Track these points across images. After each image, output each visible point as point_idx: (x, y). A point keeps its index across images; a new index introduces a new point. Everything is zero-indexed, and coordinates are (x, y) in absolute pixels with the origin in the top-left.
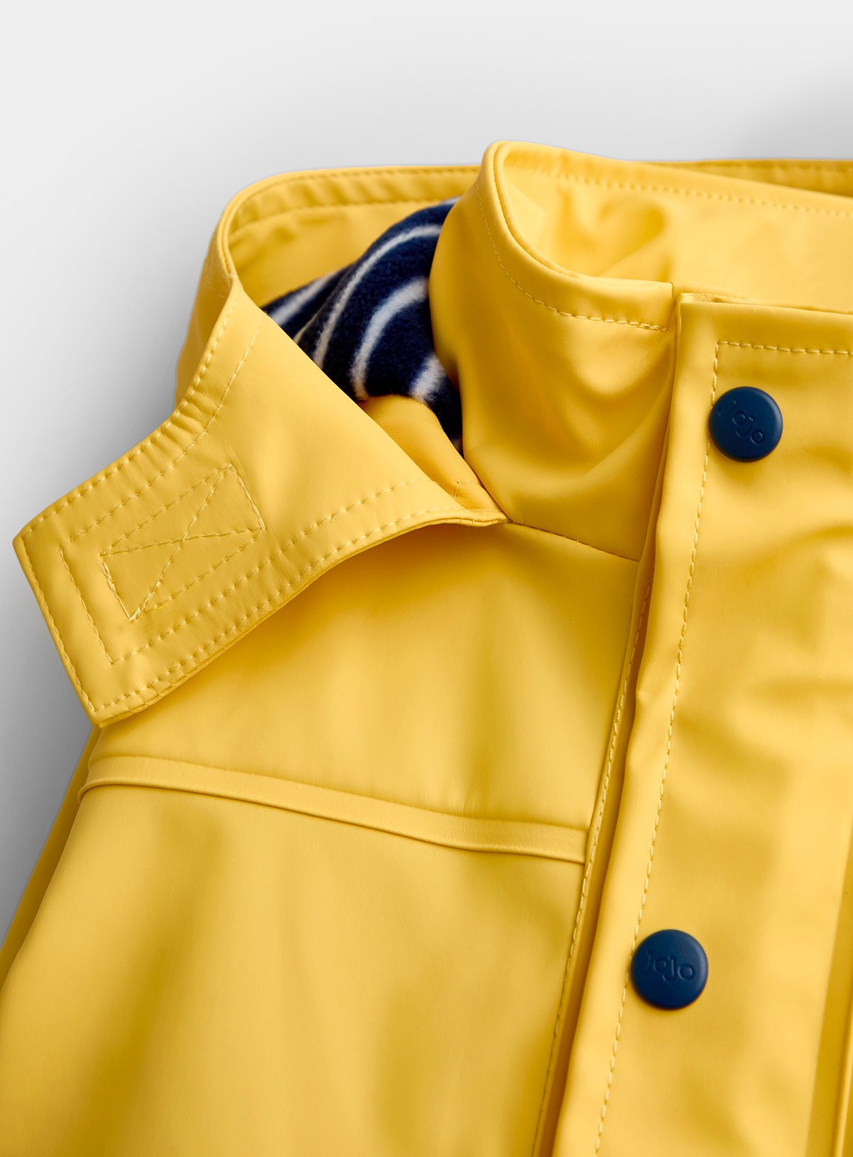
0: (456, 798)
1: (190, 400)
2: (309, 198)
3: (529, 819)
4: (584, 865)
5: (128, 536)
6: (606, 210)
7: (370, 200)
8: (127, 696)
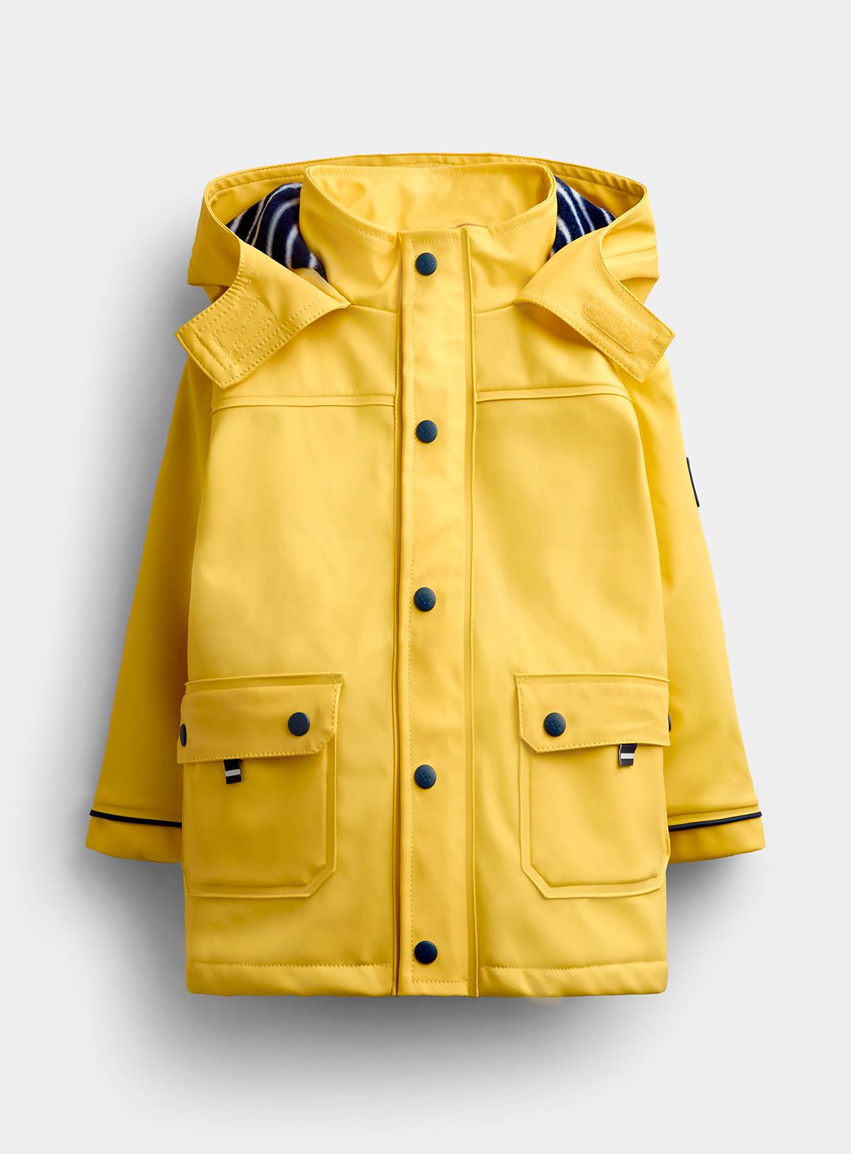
0: (350, 391)
1: (238, 280)
2: (220, 188)
3: (377, 394)
4: (394, 407)
5: (222, 327)
6: (340, 185)
7: (240, 184)
8: (233, 379)
